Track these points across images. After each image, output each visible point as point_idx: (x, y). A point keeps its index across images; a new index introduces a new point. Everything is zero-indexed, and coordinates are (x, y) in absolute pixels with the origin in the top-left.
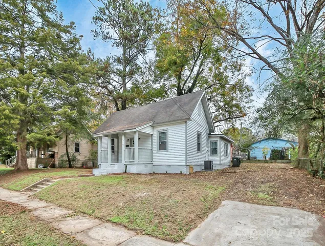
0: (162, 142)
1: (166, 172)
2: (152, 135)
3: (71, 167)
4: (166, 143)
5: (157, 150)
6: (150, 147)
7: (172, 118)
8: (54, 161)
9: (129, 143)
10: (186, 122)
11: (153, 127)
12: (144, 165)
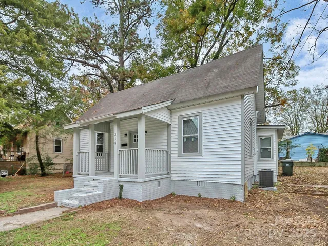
0: (188, 138)
1: (200, 196)
2: (169, 125)
3: (44, 175)
4: (196, 139)
5: (180, 153)
6: (165, 148)
7: (210, 91)
8: (25, 166)
9: (127, 140)
10: (242, 97)
11: (170, 110)
12: (156, 183)
